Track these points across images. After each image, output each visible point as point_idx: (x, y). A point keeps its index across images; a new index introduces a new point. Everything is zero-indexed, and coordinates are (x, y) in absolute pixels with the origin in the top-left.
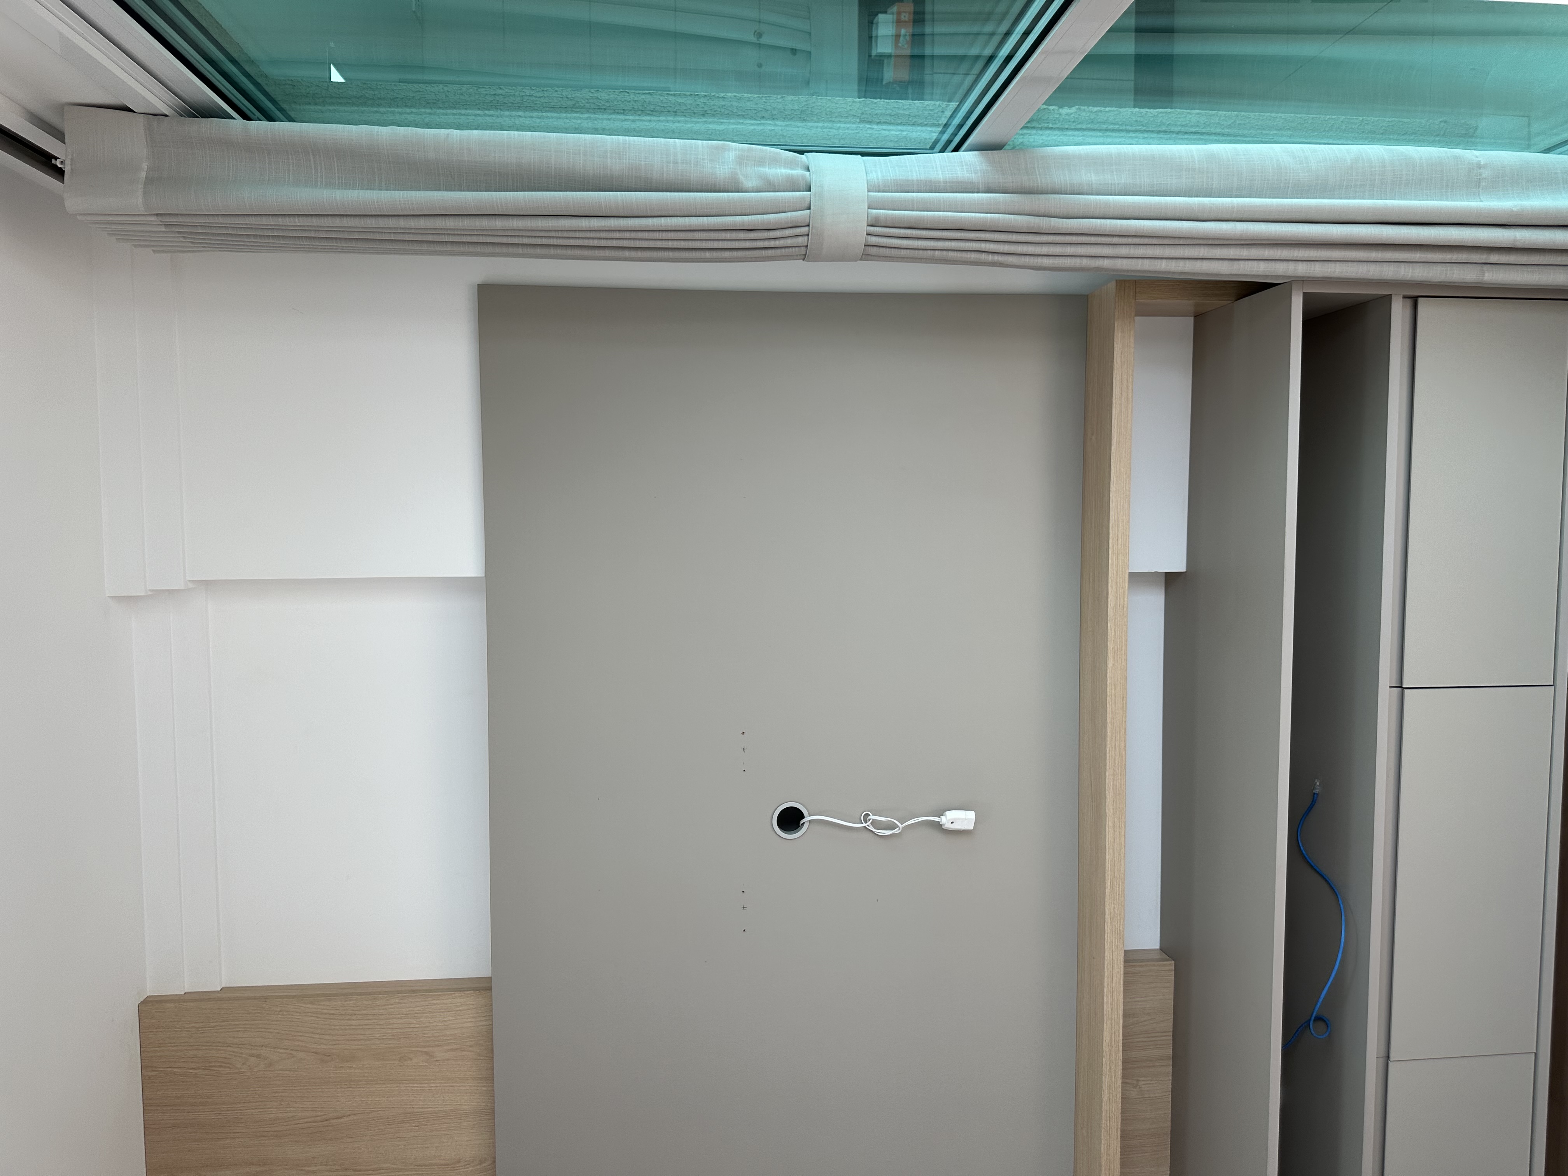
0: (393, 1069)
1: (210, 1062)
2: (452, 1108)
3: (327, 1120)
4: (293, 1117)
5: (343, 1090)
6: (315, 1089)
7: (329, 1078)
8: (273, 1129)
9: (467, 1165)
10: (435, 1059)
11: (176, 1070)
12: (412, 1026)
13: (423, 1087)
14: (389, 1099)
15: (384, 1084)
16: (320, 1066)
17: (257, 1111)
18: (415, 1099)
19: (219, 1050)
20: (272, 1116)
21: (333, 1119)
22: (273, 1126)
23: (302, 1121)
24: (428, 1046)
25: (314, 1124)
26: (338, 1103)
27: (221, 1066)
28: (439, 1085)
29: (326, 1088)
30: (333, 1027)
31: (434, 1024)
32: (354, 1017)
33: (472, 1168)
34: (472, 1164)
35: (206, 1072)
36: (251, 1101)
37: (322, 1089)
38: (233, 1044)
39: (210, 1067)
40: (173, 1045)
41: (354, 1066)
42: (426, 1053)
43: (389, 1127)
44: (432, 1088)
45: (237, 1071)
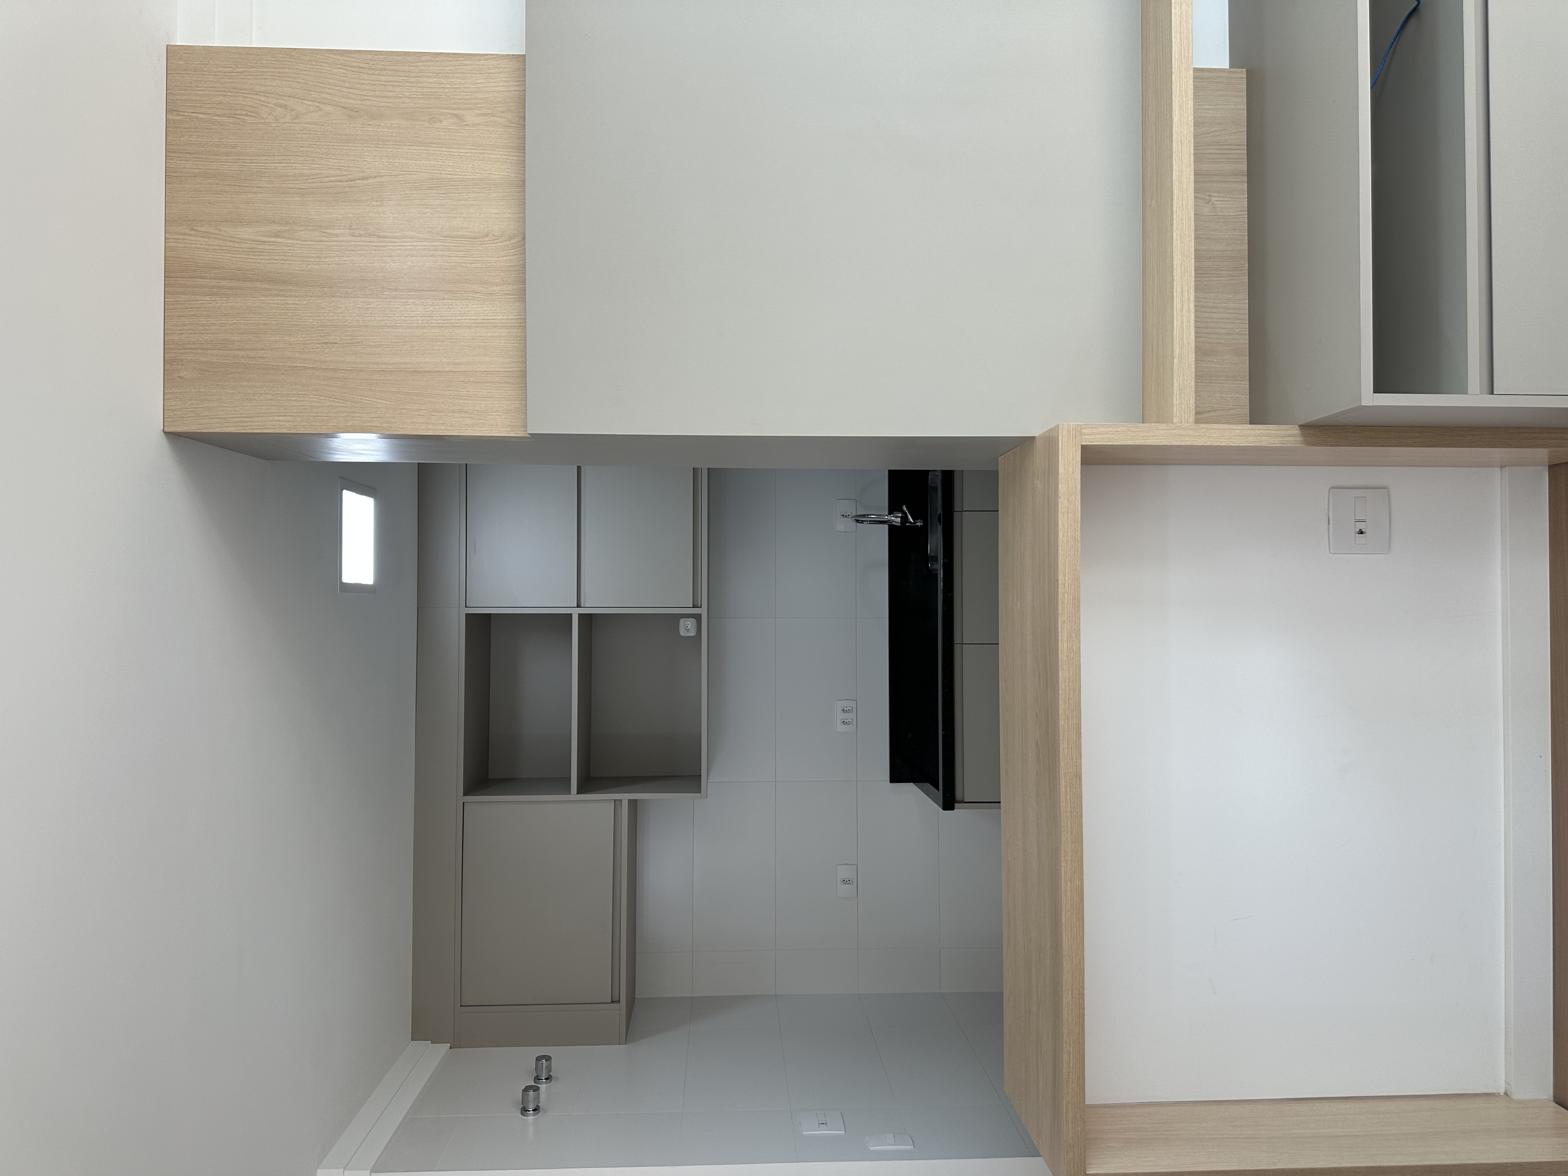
0: (421, 130)
1: (236, 110)
2: (482, 177)
3: (352, 181)
4: (317, 174)
5: (370, 149)
6: (342, 146)
7: (357, 135)
8: (297, 186)
9: (495, 239)
10: (466, 123)
11: (201, 116)
12: (443, 86)
13: (452, 152)
14: (417, 162)
15: (412, 145)
16: (348, 123)
17: (281, 165)
18: (443, 164)
19: (246, 97)
20: (296, 172)
21: (358, 179)
22: (296, 182)
23: (326, 179)
24: (460, 109)
25: (338, 183)
26: (364, 163)
27: (247, 115)
28: (468, 151)
29: (353, 146)
30: (363, 82)
31: (466, 86)
32: (384, 73)
33: (500, 244)
34: (500, 240)
35: (231, 120)
36: (275, 154)
37: (349, 146)
38: (260, 92)
39: (235, 114)
40: (199, 89)
41: (382, 124)
42: (456, 116)
43: (415, 192)
44: (462, 154)
45: (263, 121)
